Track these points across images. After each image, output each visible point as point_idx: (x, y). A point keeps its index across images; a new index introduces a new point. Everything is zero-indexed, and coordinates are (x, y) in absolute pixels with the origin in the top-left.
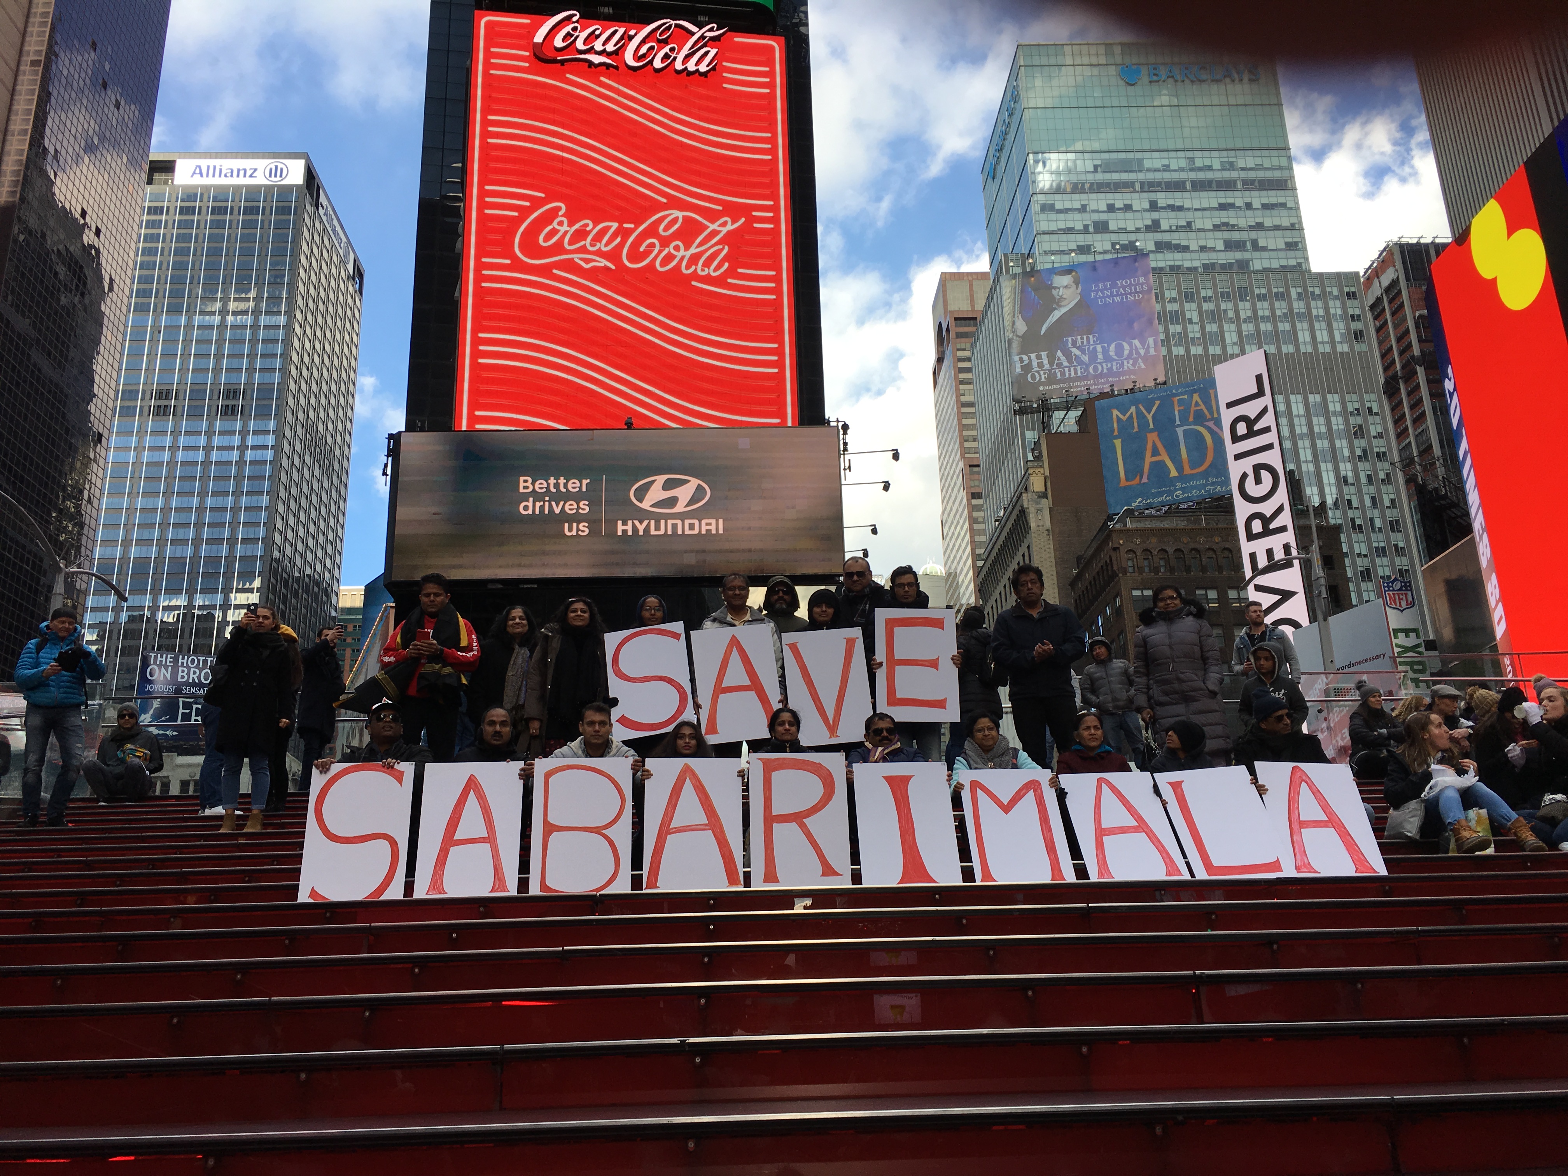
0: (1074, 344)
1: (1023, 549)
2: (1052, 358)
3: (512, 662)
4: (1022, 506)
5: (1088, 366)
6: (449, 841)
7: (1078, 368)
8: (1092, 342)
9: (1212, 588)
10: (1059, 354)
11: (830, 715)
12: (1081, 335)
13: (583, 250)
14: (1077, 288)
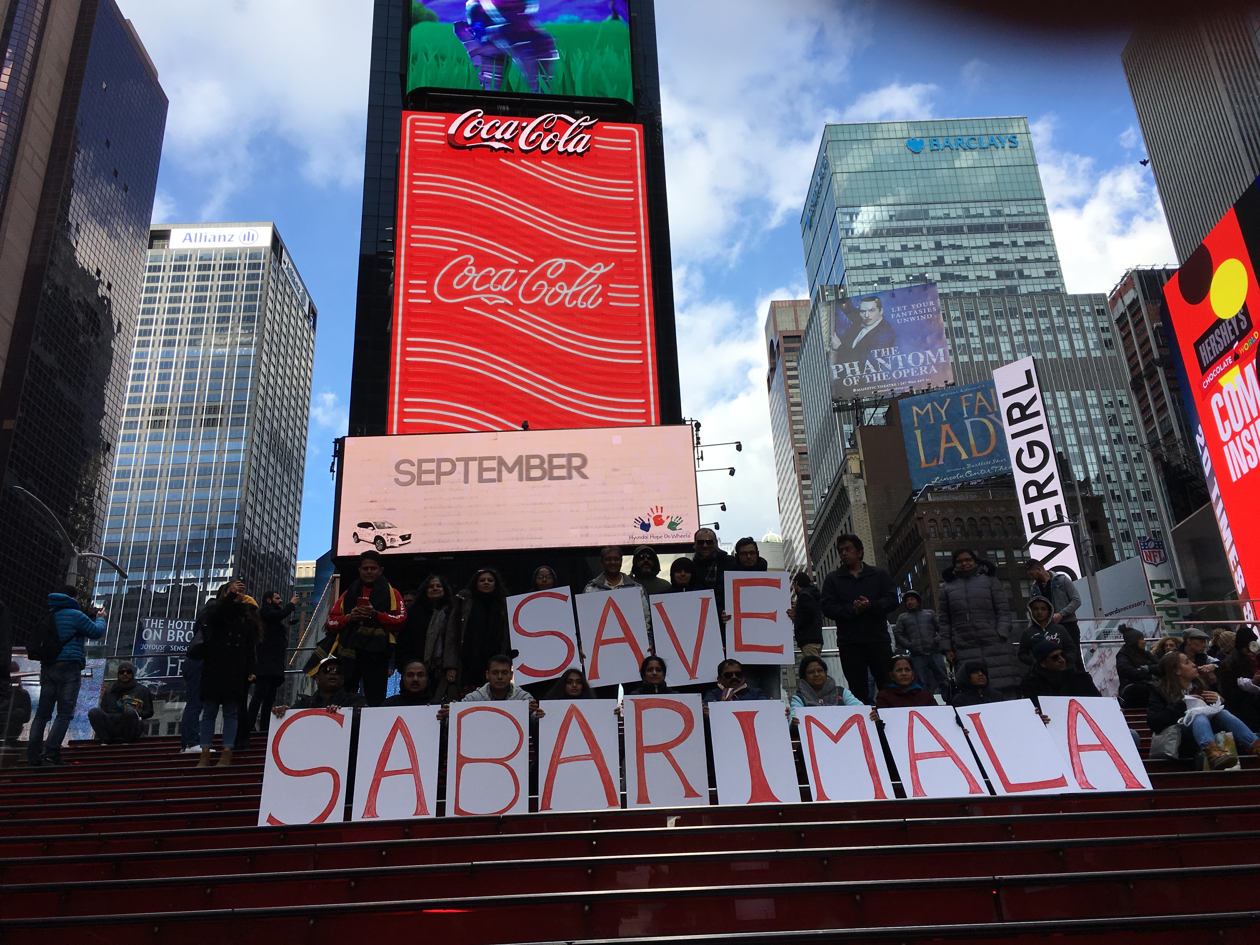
0: (879, 355)
1: (845, 520)
2: (862, 366)
3: (431, 623)
4: (843, 485)
5: (891, 372)
6: (380, 773)
7: (884, 374)
8: (893, 353)
9: (1000, 549)
10: (868, 363)
11: (690, 662)
12: (885, 347)
13: (488, 291)
14: (880, 311)
